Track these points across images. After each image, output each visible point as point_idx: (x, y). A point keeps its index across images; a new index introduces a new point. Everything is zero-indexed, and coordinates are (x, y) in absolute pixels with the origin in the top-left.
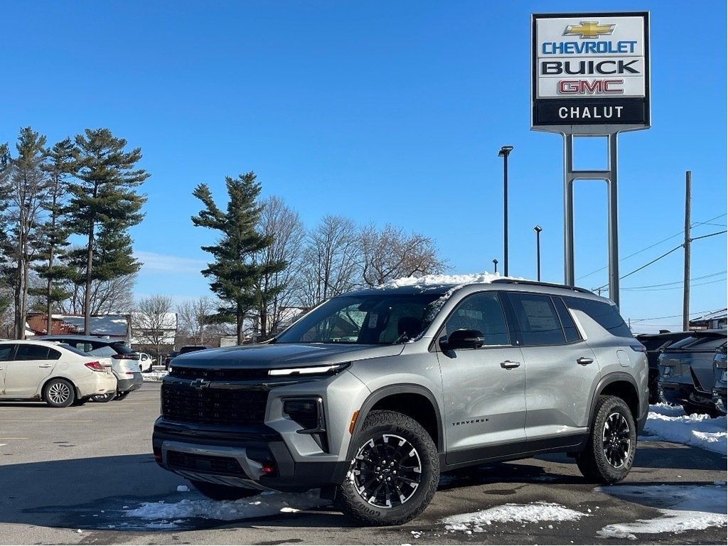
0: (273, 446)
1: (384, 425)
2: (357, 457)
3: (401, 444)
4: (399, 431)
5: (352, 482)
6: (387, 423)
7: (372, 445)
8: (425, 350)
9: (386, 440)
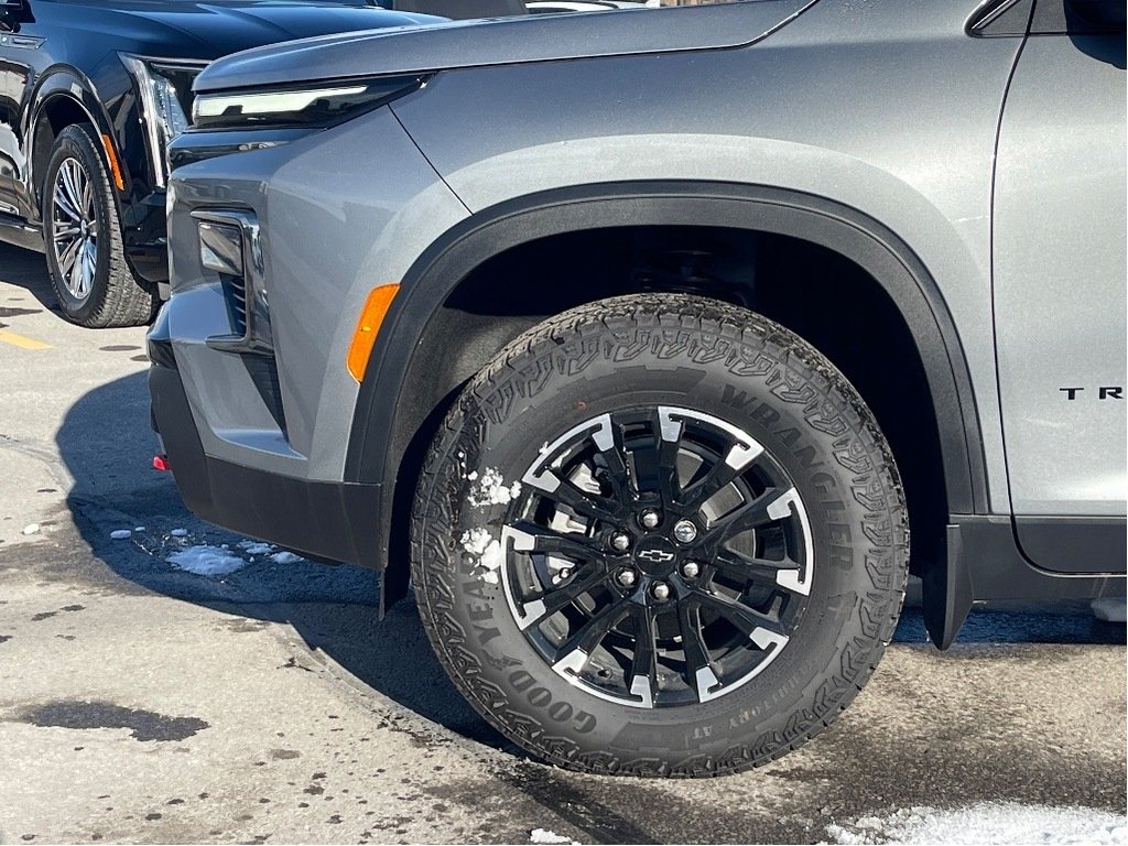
1: (670, 365)
2: (529, 478)
3: (738, 459)
4: (733, 404)
5: (491, 578)
6: (683, 359)
7: (605, 441)
8: (959, 28)
9: (671, 432)
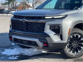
0: (47, 38)
1: (75, 32)
3: (79, 37)
4: (79, 34)
7: (72, 37)
9: (75, 36)
